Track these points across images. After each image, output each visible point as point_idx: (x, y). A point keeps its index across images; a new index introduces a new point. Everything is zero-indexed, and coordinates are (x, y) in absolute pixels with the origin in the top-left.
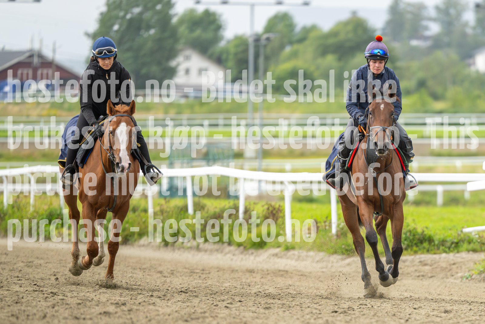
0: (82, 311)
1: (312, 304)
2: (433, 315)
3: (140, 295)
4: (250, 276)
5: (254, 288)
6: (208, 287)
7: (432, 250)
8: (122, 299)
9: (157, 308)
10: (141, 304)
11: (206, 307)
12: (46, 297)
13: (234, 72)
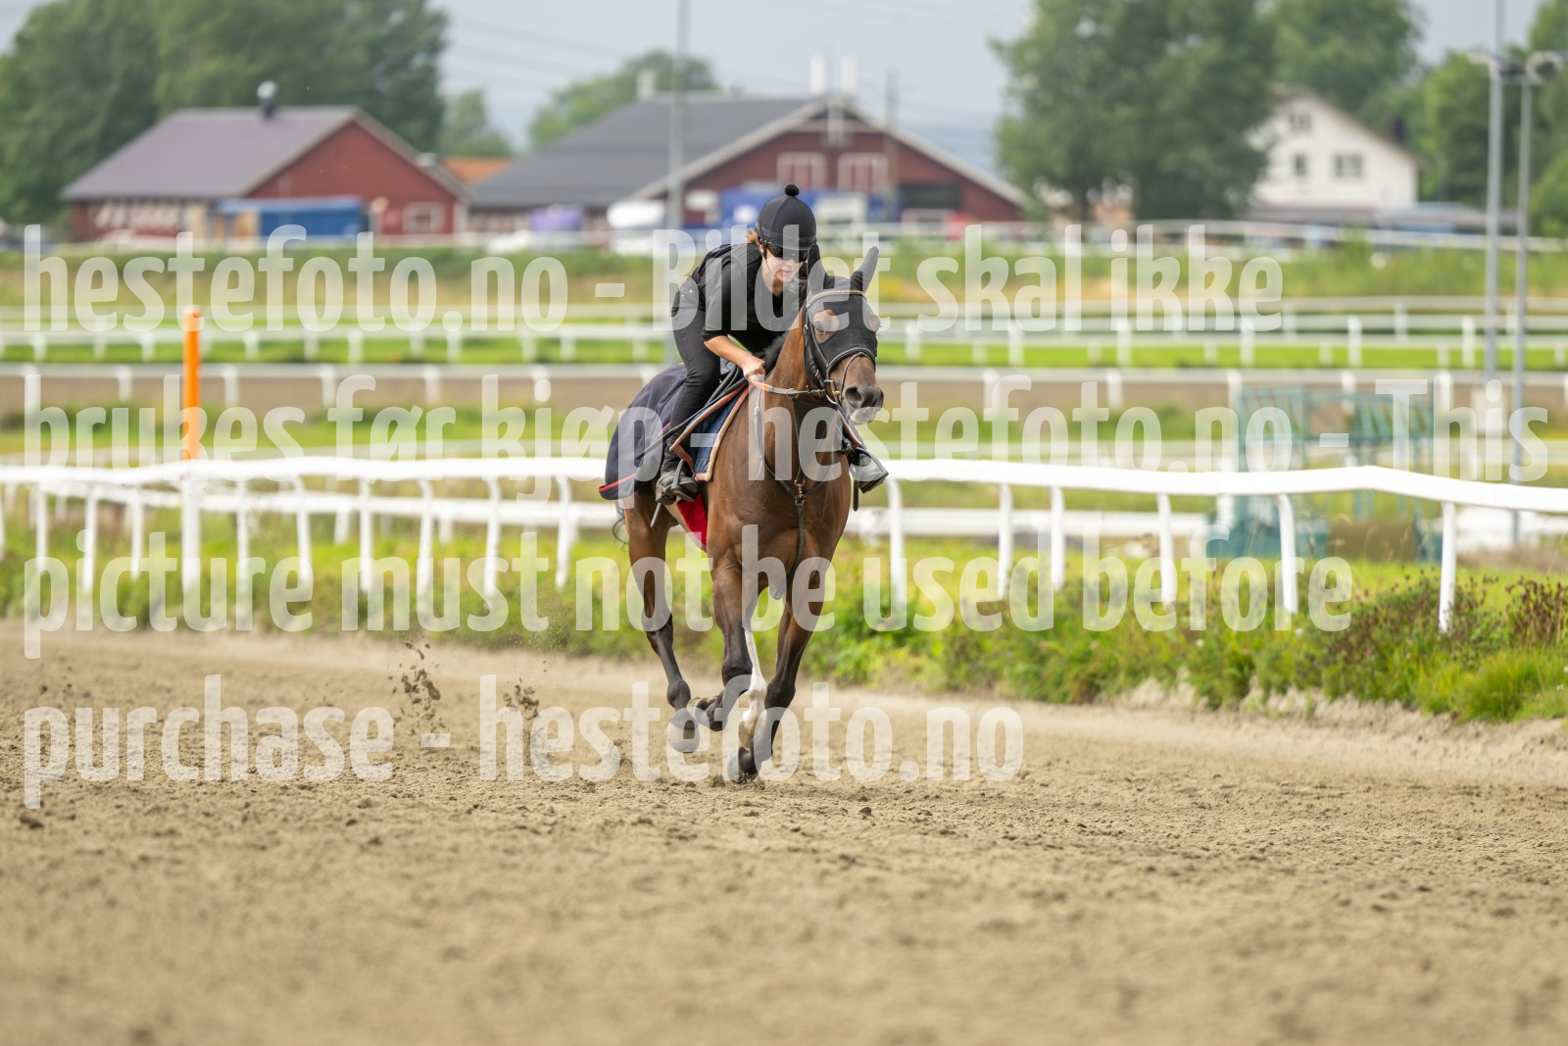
0: (927, 917)
3: (1116, 867)
4: (1465, 808)
10: (1116, 895)
11: (1315, 908)
12: (825, 873)
13: (1442, 167)
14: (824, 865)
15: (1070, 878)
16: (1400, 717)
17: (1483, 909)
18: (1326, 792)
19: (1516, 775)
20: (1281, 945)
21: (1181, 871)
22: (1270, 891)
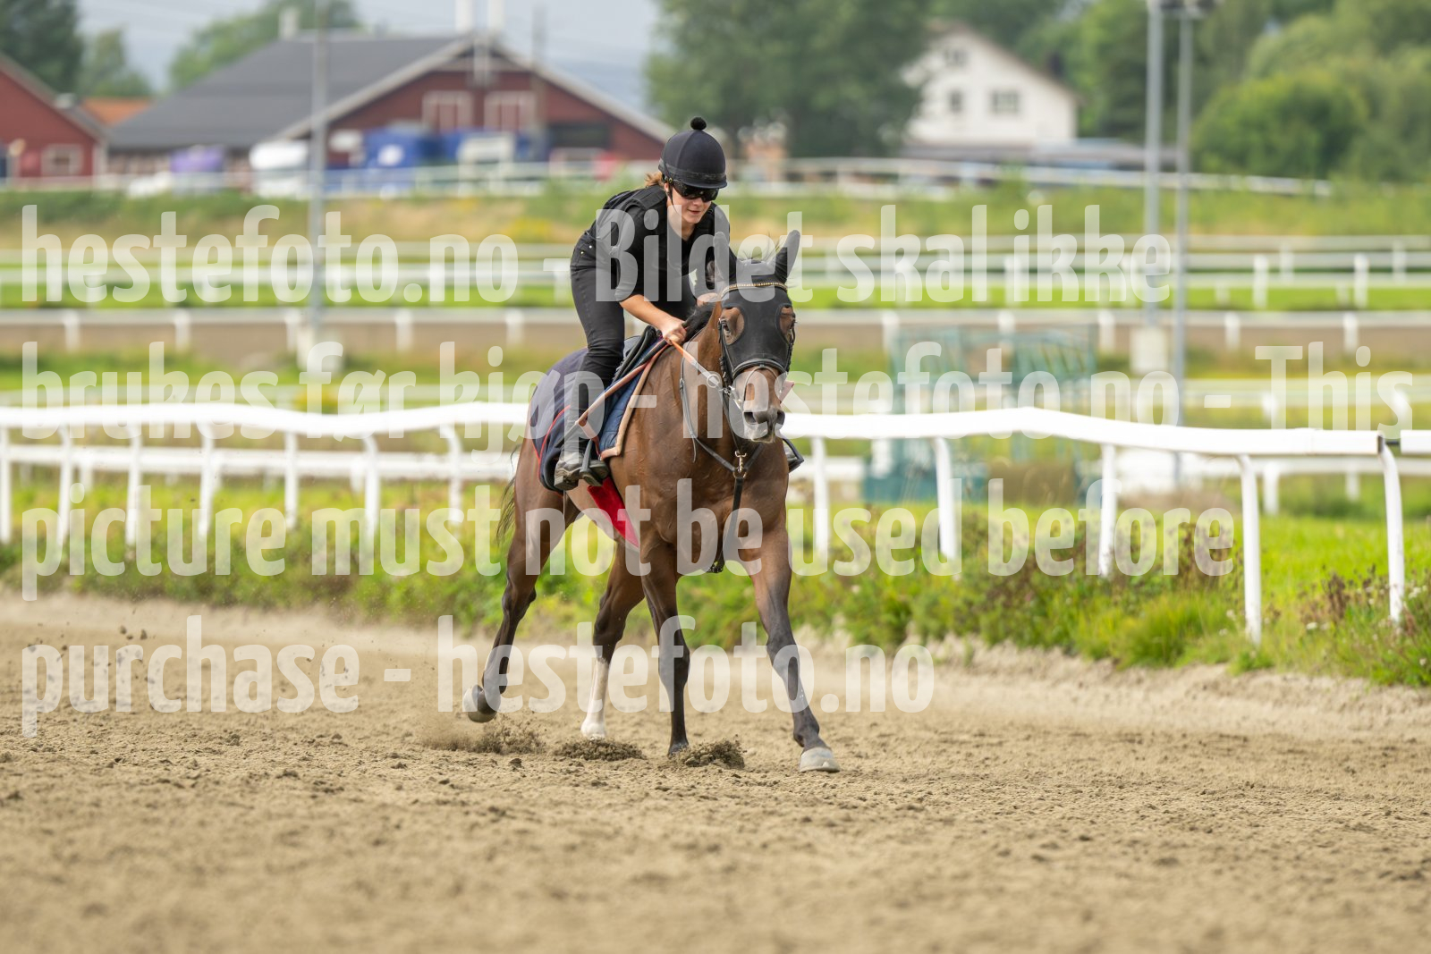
1: (1310, 848)
4: (1127, 755)
5: (1134, 795)
6: (991, 791)
8: (713, 830)
12: (474, 826)
13: (1100, 105)
14: (473, 818)
15: (724, 830)
16: (1060, 663)
17: (1144, 858)
18: (986, 740)
19: (1180, 722)
20: (939, 897)
21: (838, 822)
22: (928, 841)
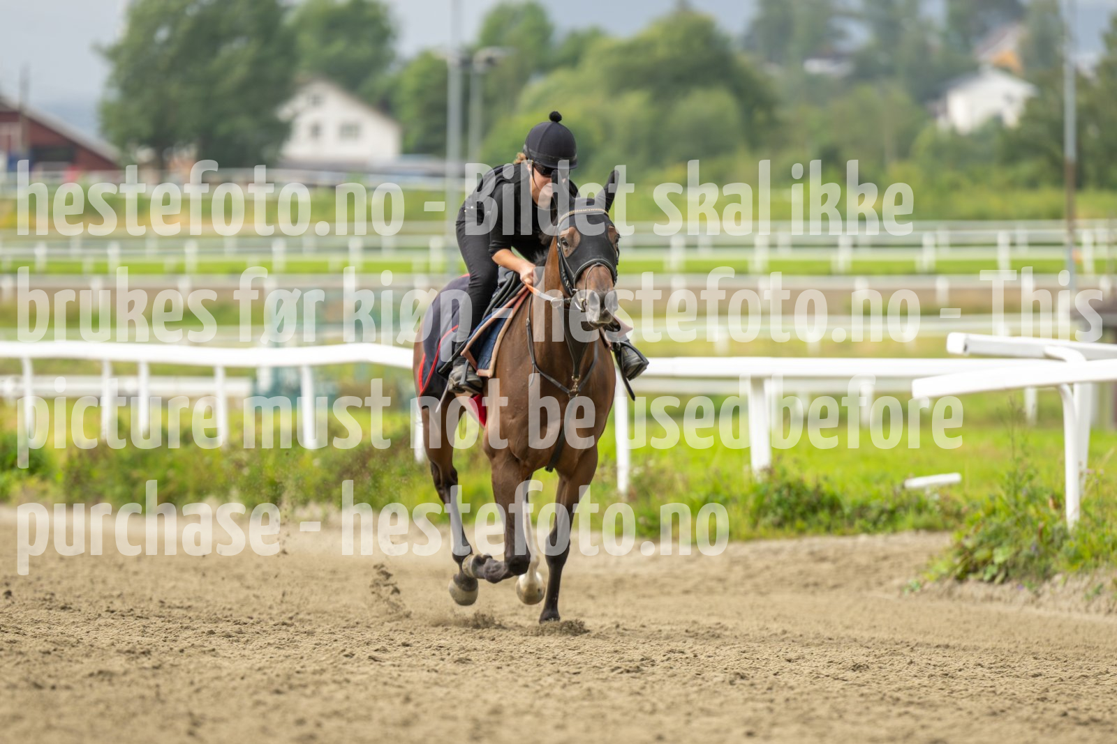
0: (51, 668)
2: (828, 676)
3: (186, 631)
7: (837, 528)
9: (219, 661)
10: (186, 651)
11: (327, 659)
13: (416, 133)
